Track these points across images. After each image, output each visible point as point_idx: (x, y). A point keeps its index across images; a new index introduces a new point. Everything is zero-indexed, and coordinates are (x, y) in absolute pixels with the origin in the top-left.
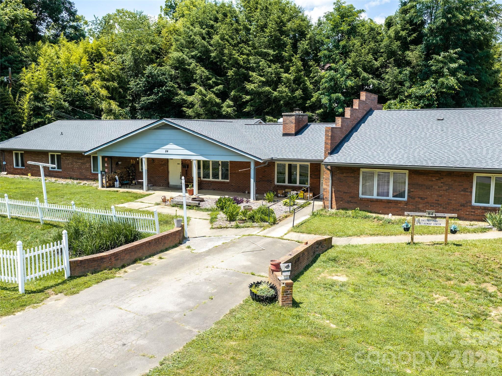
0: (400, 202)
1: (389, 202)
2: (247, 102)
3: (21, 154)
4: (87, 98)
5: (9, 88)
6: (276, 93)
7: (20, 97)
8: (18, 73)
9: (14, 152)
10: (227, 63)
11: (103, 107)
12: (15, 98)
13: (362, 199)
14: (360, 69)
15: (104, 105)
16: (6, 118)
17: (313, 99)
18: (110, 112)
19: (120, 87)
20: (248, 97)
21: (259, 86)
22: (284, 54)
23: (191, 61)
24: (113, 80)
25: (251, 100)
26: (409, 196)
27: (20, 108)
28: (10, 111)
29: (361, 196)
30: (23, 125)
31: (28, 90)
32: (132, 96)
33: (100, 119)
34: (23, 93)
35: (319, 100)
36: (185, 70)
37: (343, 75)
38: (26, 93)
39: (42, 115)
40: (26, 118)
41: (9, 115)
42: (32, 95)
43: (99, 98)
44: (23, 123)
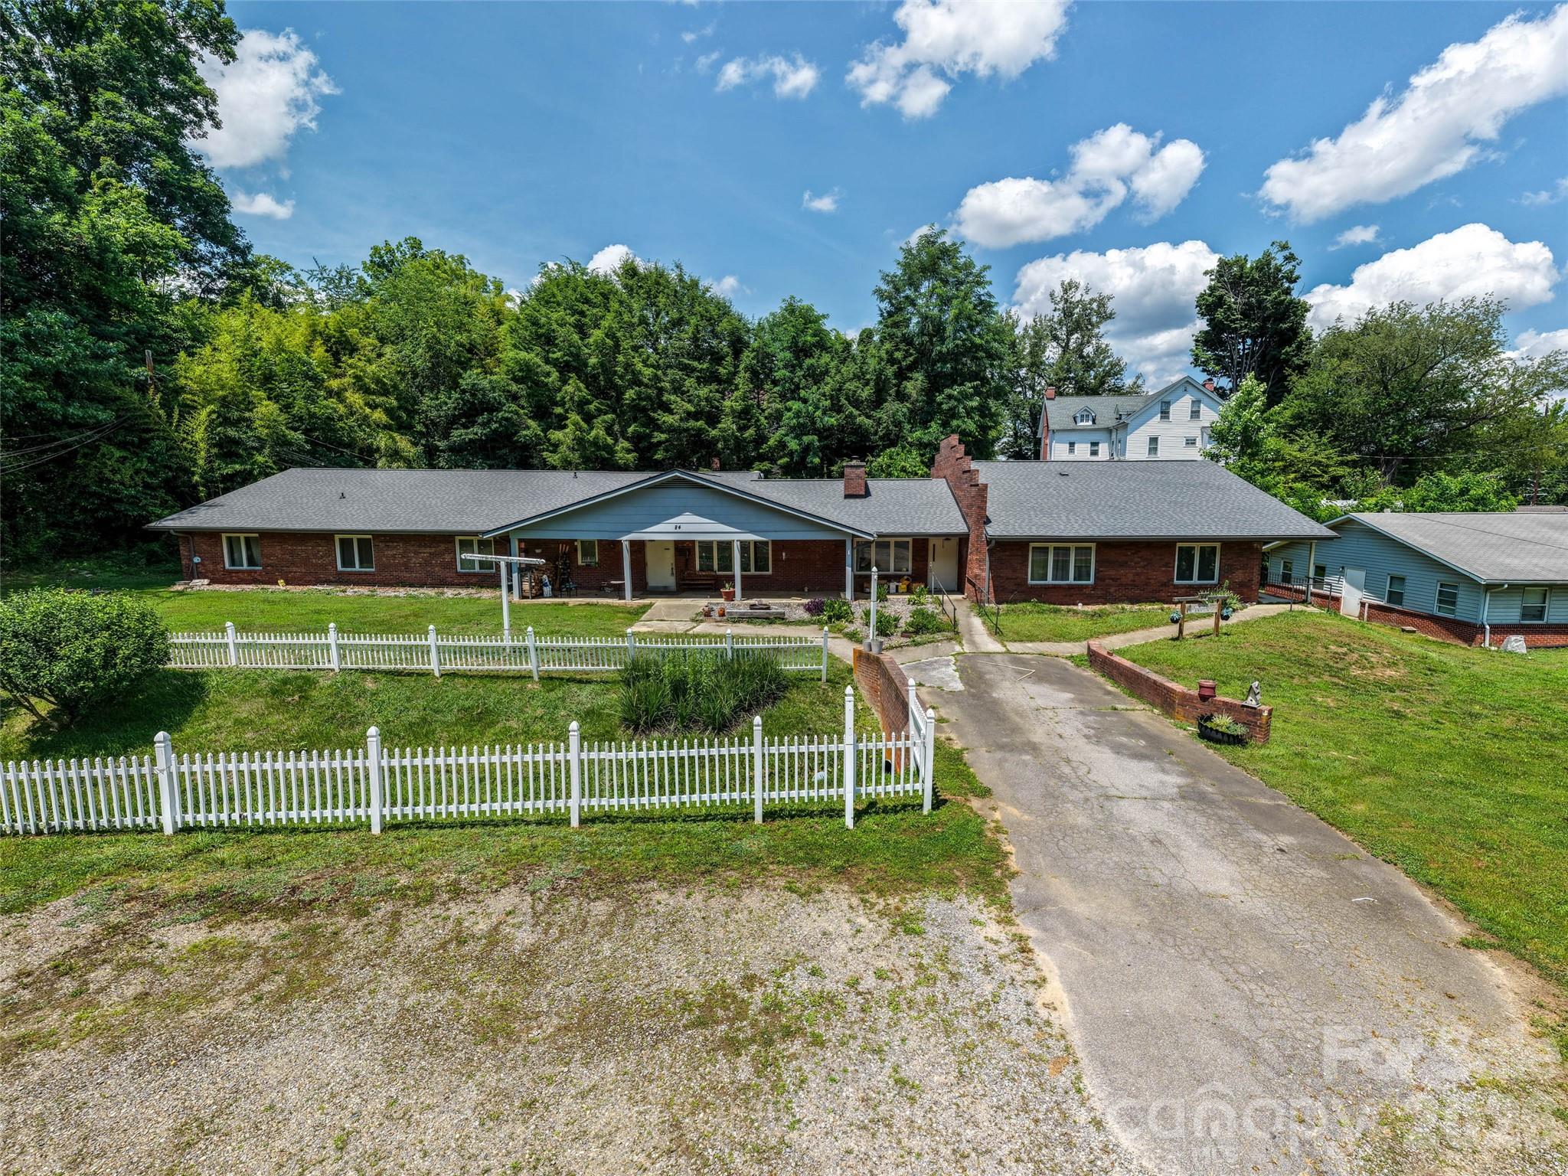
0: (1087, 586)
1: (1071, 587)
2: (660, 443)
3: (247, 540)
4: (341, 424)
5: (155, 394)
6: (714, 433)
7: (181, 415)
8: (171, 363)
9: (224, 536)
10: (621, 377)
11: (382, 445)
12: (170, 416)
13: (1033, 587)
14: (843, 401)
15: (382, 441)
16: (151, 460)
17: (771, 442)
18: (395, 455)
19: (400, 408)
20: (663, 436)
21: (681, 419)
22: (721, 370)
23: (548, 368)
24: (385, 392)
25: (667, 441)
26: (1096, 577)
27: (184, 440)
28: (158, 445)
29: (1030, 582)
30: (196, 478)
31: (201, 401)
32: (426, 426)
33: (374, 466)
34: (188, 409)
35: (782, 445)
36: (537, 383)
37: (817, 408)
38: (195, 408)
39: (241, 456)
40: (201, 462)
41: (158, 453)
42: (214, 412)
43: (369, 426)
44: (193, 474)
